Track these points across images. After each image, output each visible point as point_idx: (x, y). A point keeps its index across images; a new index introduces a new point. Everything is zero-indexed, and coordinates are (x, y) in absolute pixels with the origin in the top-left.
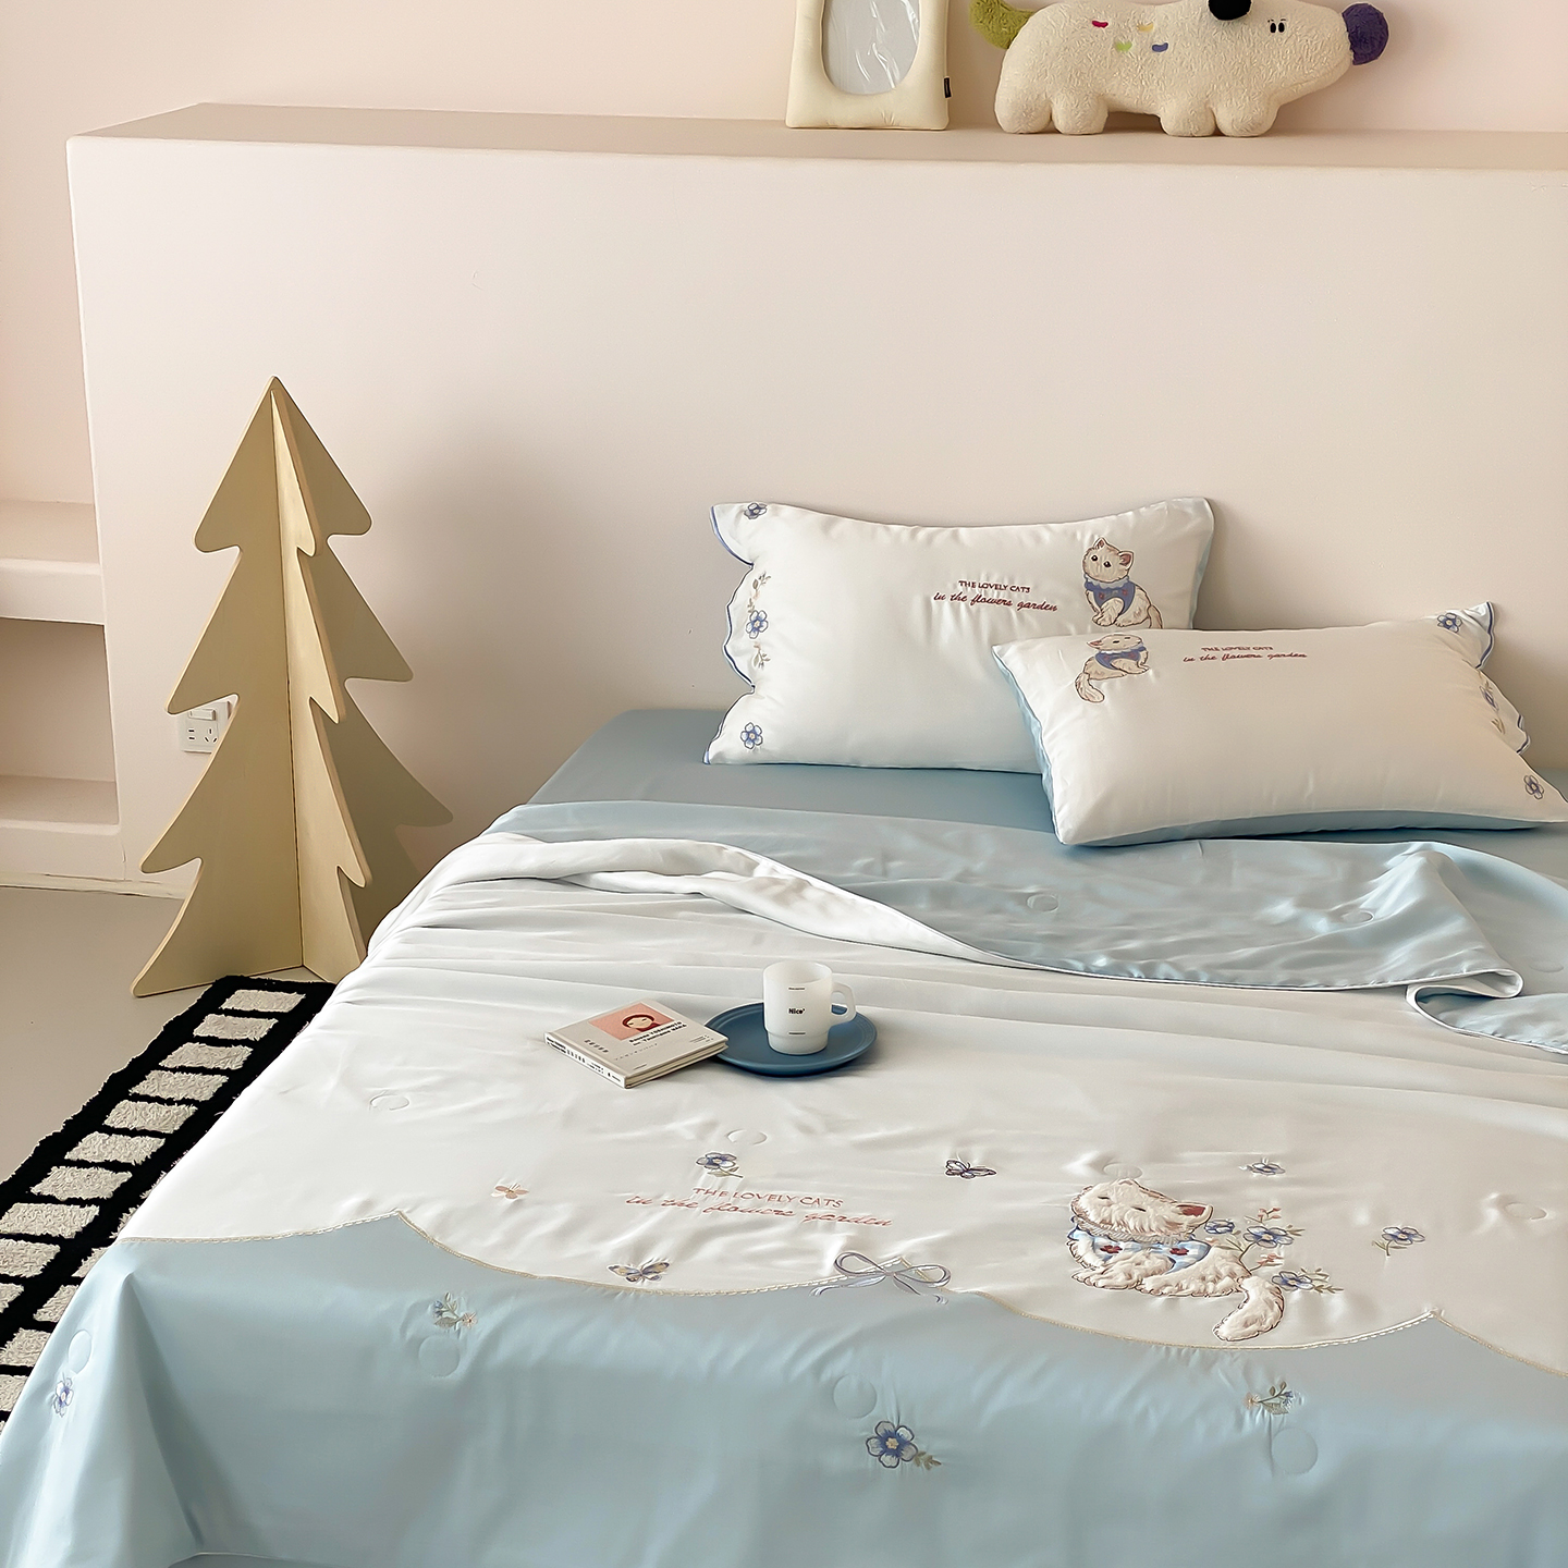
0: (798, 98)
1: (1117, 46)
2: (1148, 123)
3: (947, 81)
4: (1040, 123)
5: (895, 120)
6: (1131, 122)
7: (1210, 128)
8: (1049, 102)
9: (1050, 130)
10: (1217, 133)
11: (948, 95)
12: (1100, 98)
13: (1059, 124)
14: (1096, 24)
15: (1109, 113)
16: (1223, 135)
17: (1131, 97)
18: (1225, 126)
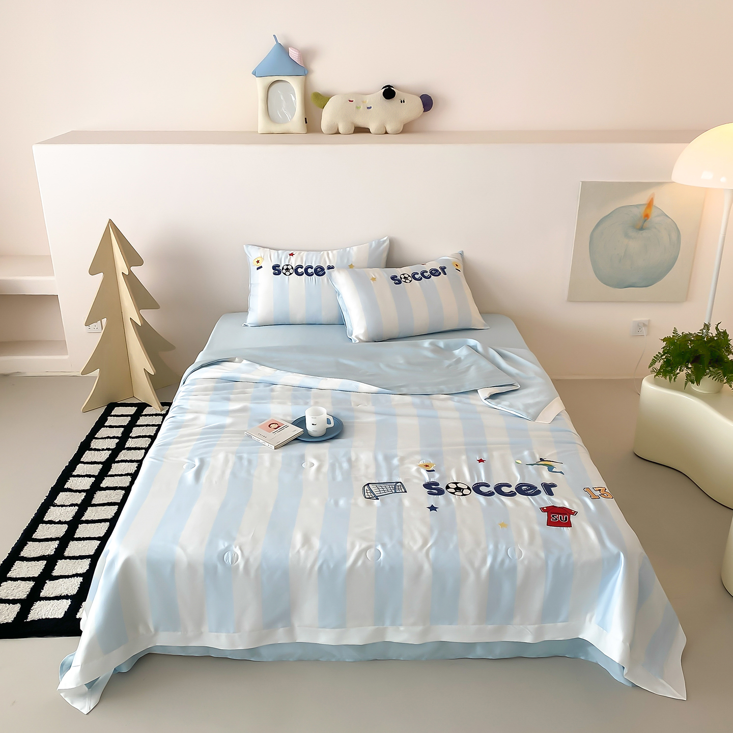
0: (261, 125)
1: (357, 108)
2: (366, 131)
3: (306, 119)
4: (335, 131)
5: (292, 131)
6: (360, 130)
7: (385, 132)
8: (337, 124)
9: (338, 133)
10: (386, 133)
11: (306, 123)
12: (352, 123)
13: (341, 131)
14: (350, 101)
15: (355, 127)
16: (388, 133)
17: (362, 123)
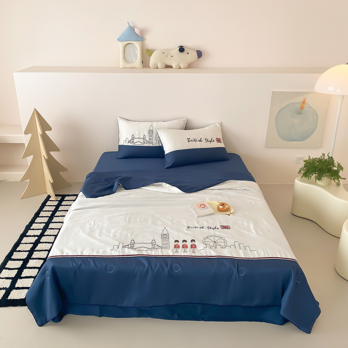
3: (142, 61)
4: (156, 67)
5: (136, 67)
11: (143, 63)
12: (164, 63)
13: (159, 67)
14: (163, 53)
15: (166, 65)
17: (169, 63)
18: (181, 67)
